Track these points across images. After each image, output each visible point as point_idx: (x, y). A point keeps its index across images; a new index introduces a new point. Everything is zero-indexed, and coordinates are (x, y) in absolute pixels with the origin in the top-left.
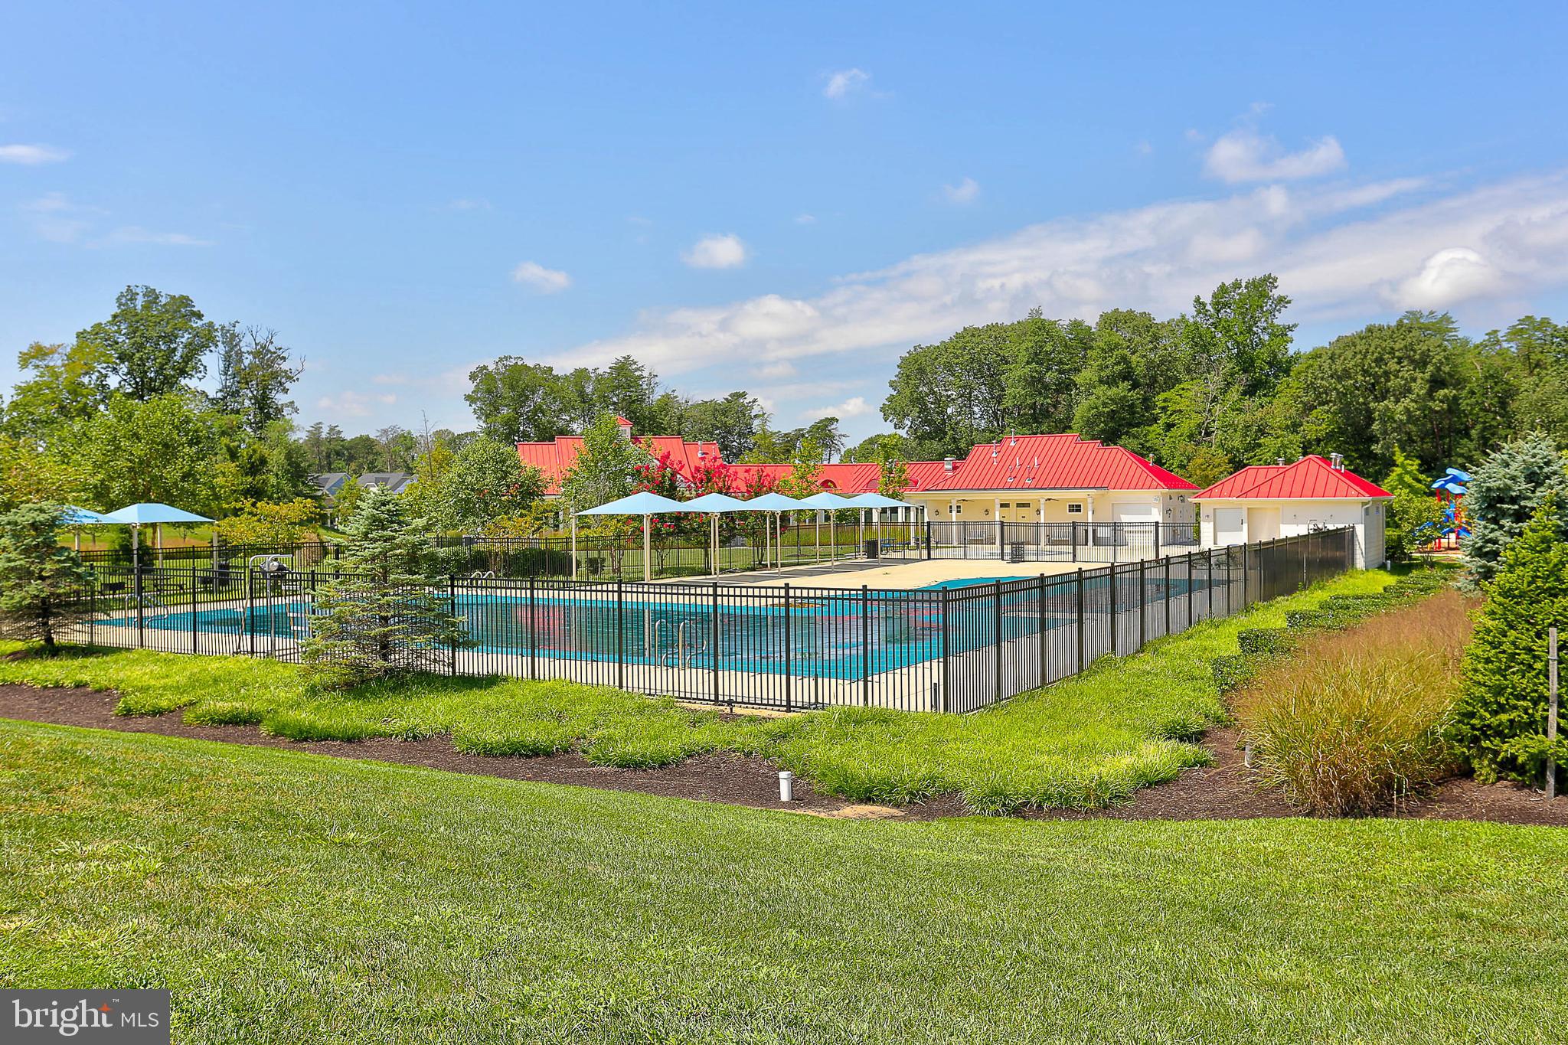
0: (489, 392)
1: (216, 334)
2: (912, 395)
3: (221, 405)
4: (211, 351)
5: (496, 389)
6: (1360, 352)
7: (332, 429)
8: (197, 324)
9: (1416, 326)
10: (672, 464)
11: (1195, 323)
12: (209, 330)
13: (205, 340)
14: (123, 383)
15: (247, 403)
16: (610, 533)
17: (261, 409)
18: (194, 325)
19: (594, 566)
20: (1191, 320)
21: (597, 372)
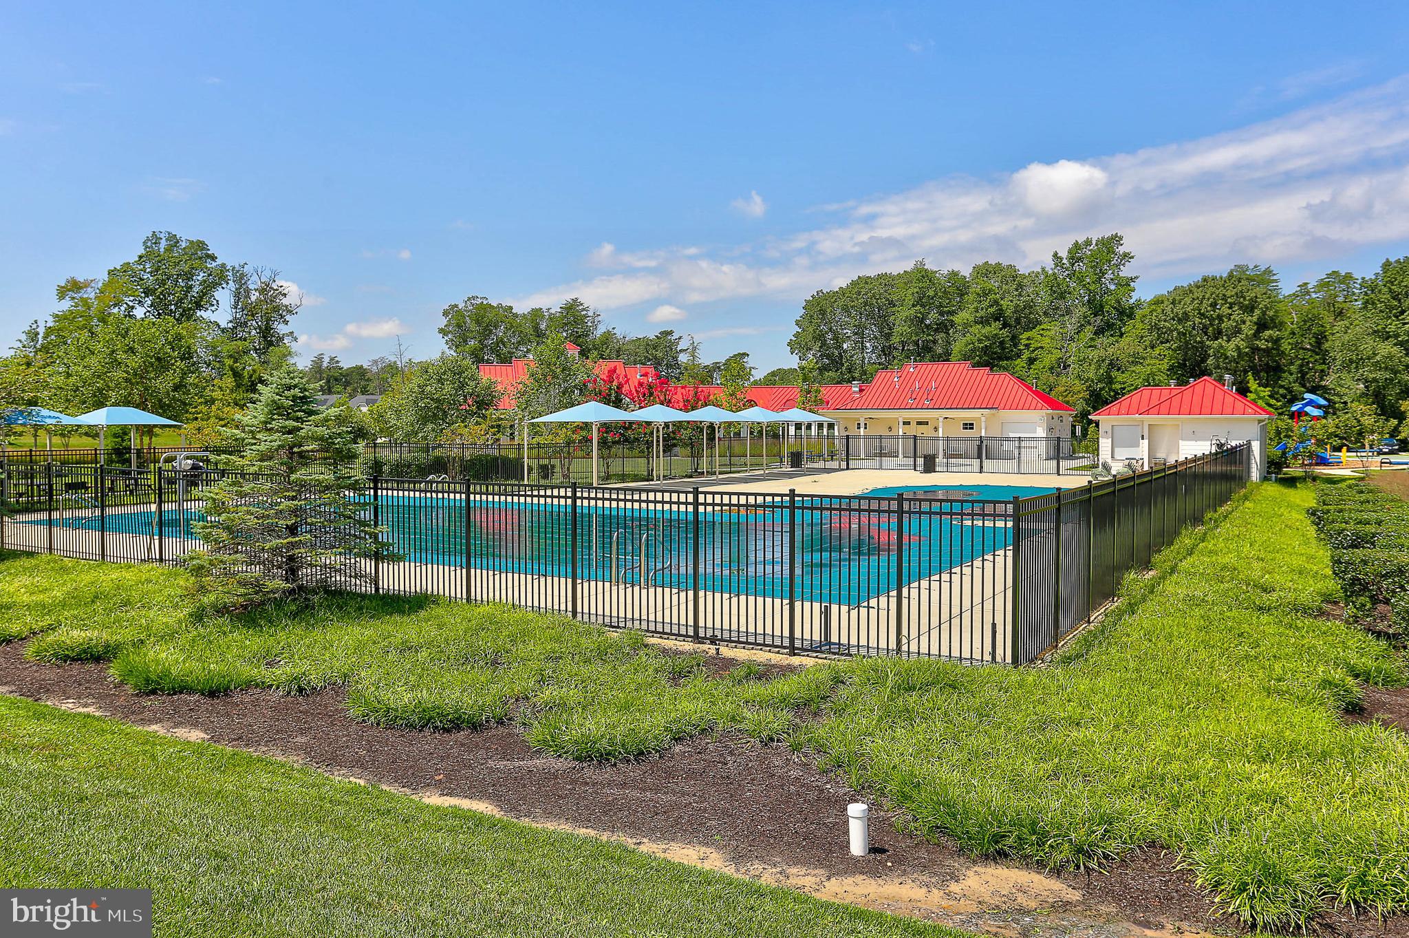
0: (459, 326)
1: (228, 273)
2: (815, 332)
3: (231, 333)
4: (223, 288)
5: (465, 324)
6: (1198, 298)
7: (332, 359)
8: (211, 265)
9: (1244, 277)
10: (618, 378)
11: (1054, 274)
12: (221, 271)
13: (218, 278)
14: (148, 314)
15: (253, 332)
16: (560, 440)
17: (265, 337)
18: (209, 266)
19: (546, 471)
20: (1050, 272)
21: (551, 311)
